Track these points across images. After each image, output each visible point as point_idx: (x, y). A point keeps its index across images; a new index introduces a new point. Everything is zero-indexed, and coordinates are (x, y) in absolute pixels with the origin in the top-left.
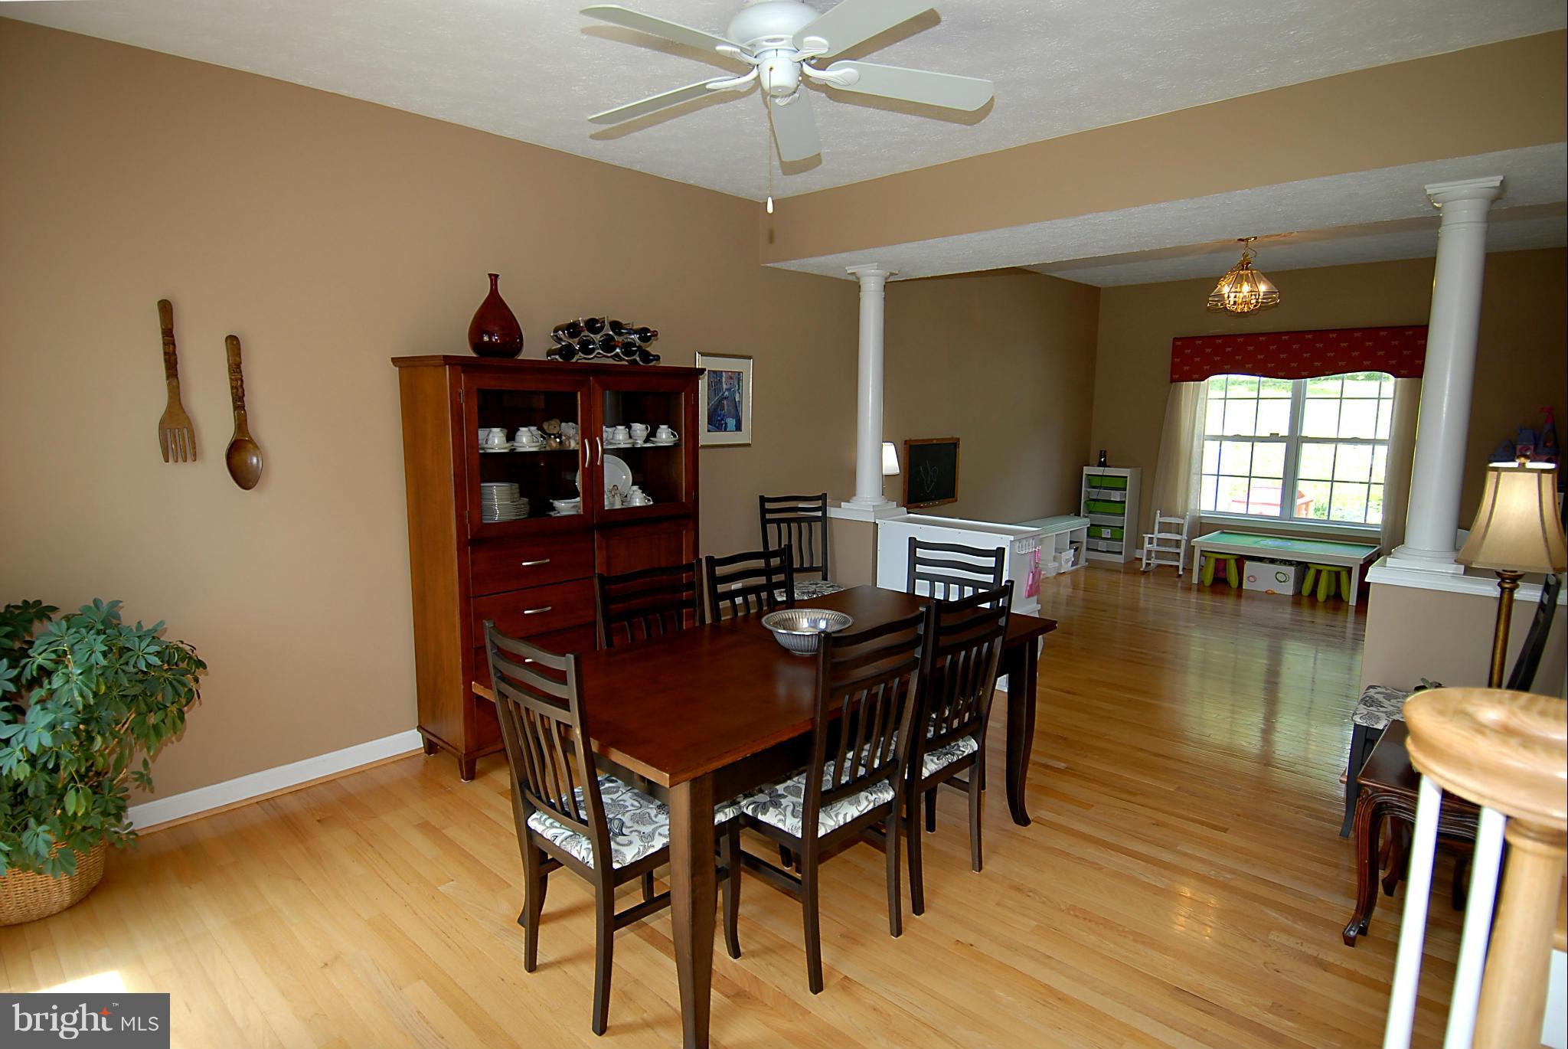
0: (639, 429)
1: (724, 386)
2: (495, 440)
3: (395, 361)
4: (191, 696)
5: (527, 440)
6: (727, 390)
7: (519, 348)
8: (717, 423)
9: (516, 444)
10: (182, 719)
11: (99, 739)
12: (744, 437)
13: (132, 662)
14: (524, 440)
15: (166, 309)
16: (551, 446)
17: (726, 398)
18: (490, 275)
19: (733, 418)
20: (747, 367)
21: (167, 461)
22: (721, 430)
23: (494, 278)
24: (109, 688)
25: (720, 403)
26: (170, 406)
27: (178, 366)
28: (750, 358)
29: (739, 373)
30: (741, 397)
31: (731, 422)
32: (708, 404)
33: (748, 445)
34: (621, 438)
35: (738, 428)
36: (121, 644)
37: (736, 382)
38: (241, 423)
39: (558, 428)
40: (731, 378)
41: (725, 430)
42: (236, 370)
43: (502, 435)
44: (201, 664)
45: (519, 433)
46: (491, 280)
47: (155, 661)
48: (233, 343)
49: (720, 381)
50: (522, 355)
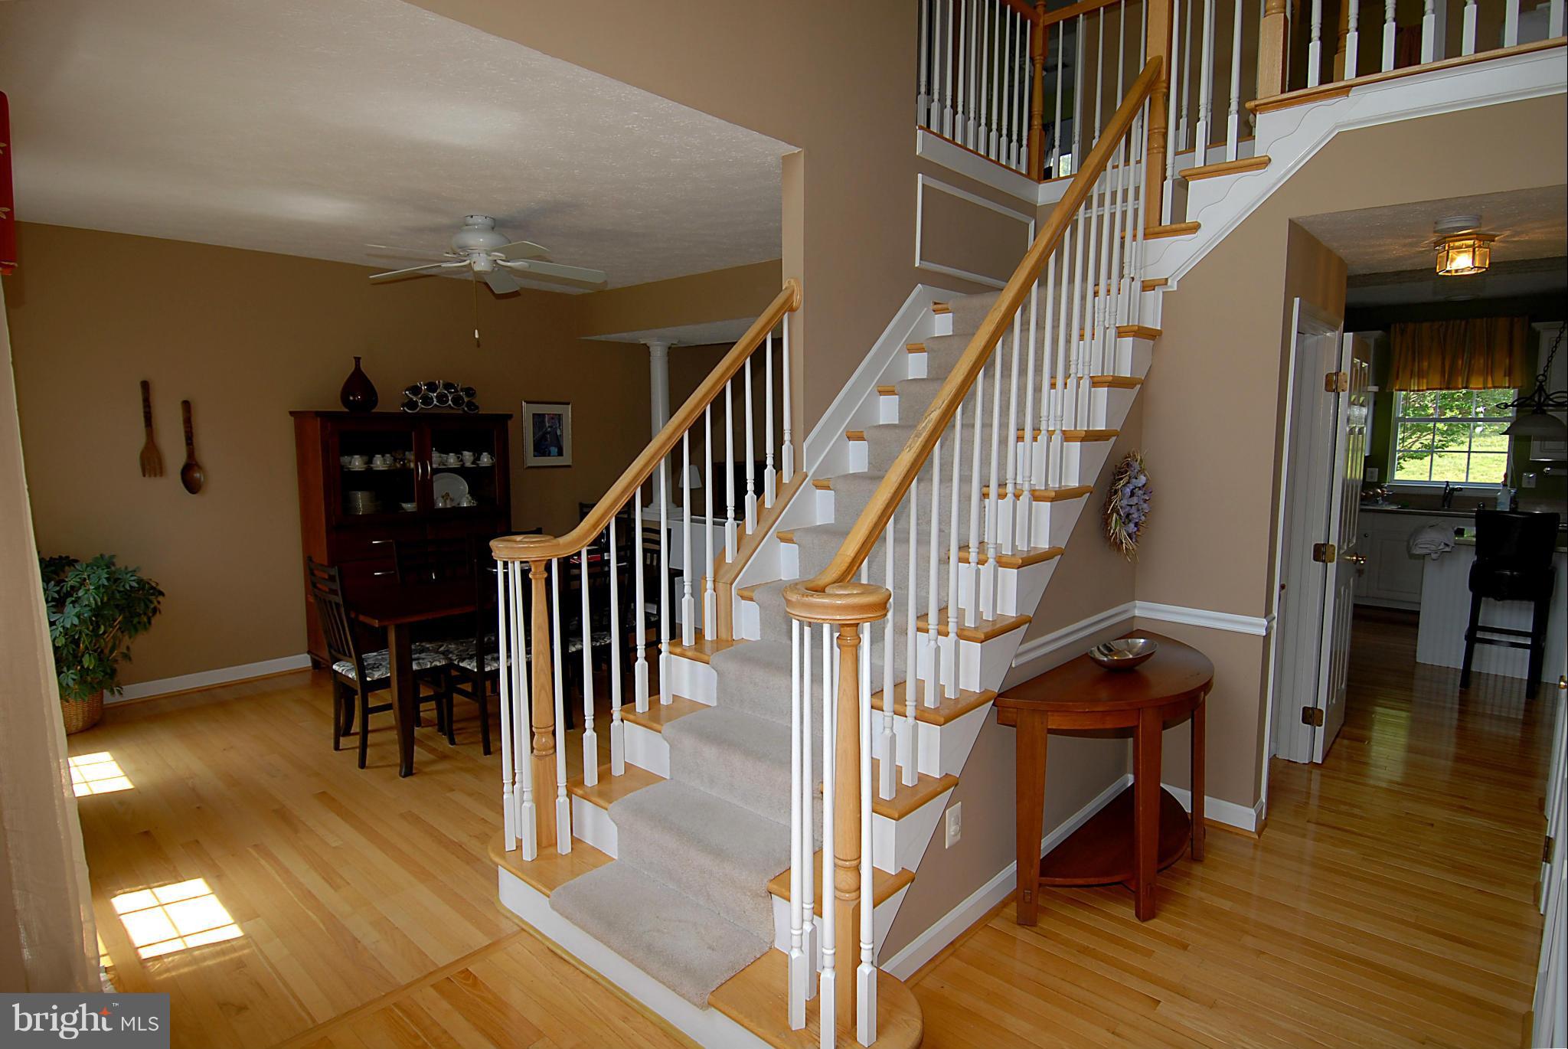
0: (468, 456)
1: (547, 425)
2: (357, 463)
3: (292, 413)
4: (155, 610)
5: (379, 463)
6: (549, 427)
7: (375, 403)
8: (540, 449)
9: (372, 465)
10: (150, 623)
11: (102, 627)
12: (566, 459)
13: (122, 584)
14: (378, 463)
15: (145, 386)
16: (396, 466)
17: (549, 433)
18: (355, 358)
19: (555, 446)
20: (567, 412)
21: (144, 476)
22: (545, 456)
23: (357, 360)
24: (109, 599)
25: (543, 438)
26: (147, 443)
27: (153, 419)
28: (568, 404)
29: (559, 415)
30: (562, 432)
31: (554, 450)
32: (534, 437)
33: (569, 466)
34: (452, 461)
35: (560, 453)
36: (116, 577)
37: (557, 422)
38: (191, 453)
39: (402, 455)
40: (553, 418)
41: (549, 456)
42: (188, 422)
43: (360, 459)
44: (161, 594)
45: (375, 459)
46: (356, 362)
47: (135, 584)
48: (187, 405)
49: (544, 421)
50: (377, 408)
